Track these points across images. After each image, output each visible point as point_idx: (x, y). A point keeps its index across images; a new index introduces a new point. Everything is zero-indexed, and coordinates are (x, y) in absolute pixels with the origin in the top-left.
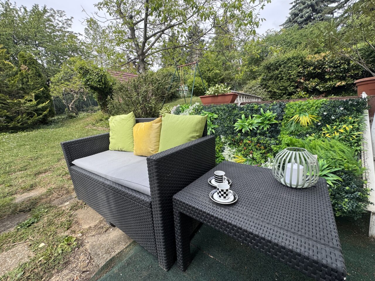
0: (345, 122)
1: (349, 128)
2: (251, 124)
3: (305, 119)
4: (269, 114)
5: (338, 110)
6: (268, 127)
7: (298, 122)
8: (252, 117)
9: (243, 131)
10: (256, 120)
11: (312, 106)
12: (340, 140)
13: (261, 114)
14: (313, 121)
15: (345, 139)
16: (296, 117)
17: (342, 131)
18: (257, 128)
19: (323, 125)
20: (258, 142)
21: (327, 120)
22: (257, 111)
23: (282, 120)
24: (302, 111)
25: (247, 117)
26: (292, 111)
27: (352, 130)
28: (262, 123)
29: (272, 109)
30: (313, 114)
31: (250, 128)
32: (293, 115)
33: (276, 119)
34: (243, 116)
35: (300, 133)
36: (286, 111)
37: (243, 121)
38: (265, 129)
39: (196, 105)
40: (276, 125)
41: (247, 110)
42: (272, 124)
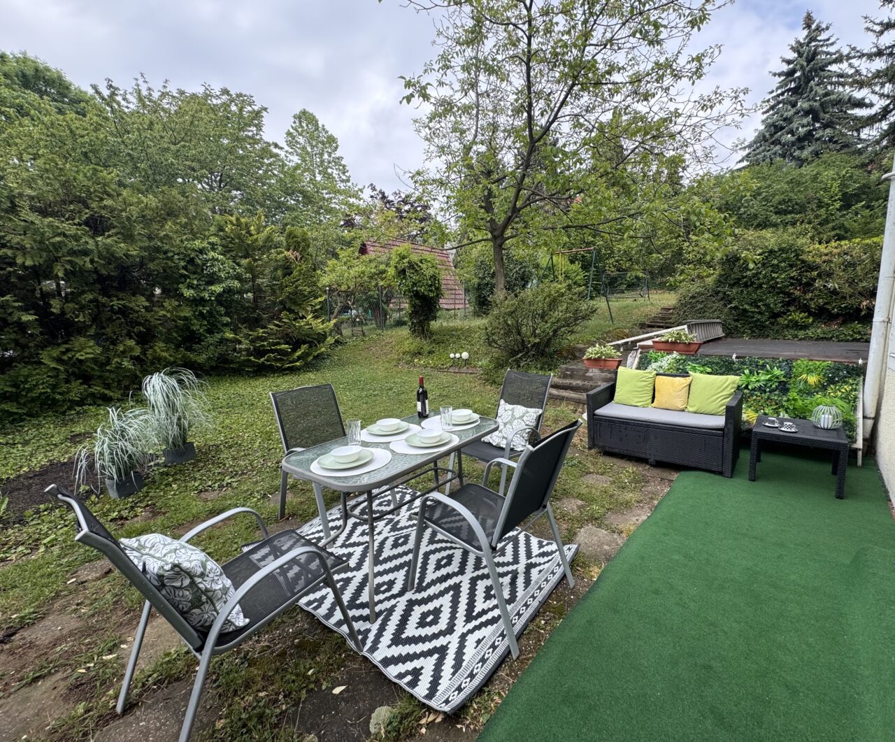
0: (846, 383)
1: (848, 388)
2: (758, 381)
3: (812, 379)
4: (777, 372)
5: (841, 373)
6: (777, 384)
7: (806, 382)
8: (758, 374)
9: (750, 387)
10: (764, 377)
11: (819, 367)
12: (841, 398)
13: (767, 371)
14: (819, 381)
15: (845, 398)
16: (804, 376)
17: (843, 390)
18: (765, 385)
19: (828, 385)
20: (768, 398)
21: (831, 381)
22: (763, 367)
23: (790, 378)
24: (809, 371)
25: (751, 372)
26: (800, 370)
27: (851, 390)
28: (769, 380)
29: (780, 367)
30: (819, 375)
31: (757, 385)
32: (801, 374)
33: (784, 377)
34: (747, 372)
35: (808, 391)
36: (794, 370)
37: (748, 377)
38: (774, 386)
39: (675, 355)
40: (785, 383)
41: (751, 365)
42: (780, 382)
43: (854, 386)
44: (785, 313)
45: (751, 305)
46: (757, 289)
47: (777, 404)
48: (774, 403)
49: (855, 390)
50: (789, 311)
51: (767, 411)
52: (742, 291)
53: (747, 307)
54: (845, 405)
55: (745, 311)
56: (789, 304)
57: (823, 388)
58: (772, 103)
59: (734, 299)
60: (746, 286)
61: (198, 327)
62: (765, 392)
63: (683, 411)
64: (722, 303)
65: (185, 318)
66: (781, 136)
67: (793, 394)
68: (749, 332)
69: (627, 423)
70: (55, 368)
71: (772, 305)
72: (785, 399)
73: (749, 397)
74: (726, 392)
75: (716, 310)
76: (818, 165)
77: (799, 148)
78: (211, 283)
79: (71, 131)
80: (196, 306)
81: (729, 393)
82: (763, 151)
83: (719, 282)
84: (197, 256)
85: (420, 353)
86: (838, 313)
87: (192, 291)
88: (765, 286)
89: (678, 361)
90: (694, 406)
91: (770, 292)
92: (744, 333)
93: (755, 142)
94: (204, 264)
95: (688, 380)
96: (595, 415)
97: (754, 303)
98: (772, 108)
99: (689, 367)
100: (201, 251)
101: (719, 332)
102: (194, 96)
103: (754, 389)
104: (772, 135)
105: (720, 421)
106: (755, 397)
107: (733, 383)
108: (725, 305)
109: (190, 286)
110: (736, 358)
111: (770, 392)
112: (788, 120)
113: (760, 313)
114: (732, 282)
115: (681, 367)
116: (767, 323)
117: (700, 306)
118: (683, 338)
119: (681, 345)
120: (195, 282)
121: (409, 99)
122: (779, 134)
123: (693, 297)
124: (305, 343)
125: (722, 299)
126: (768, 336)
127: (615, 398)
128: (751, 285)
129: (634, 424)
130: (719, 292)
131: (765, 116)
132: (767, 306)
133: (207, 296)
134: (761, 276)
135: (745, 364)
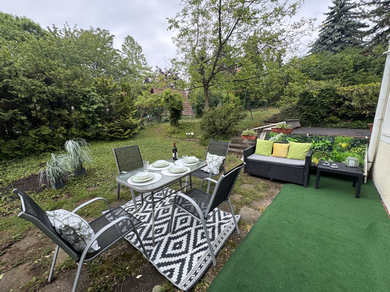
0: (360, 147)
1: (361, 149)
2: (319, 145)
3: (344, 145)
4: (327, 142)
5: (357, 142)
6: (327, 147)
7: (341, 146)
8: (319, 142)
9: (315, 148)
10: (321, 144)
11: (347, 140)
12: (357, 153)
13: (323, 141)
14: (347, 146)
15: (359, 153)
16: (340, 144)
17: (358, 150)
18: (322, 147)
19: (351, 147)
20: (323, 153)
21: (353, 146)
22: (321, 139)
23: (334, 144)
24: (342, 141)
25: (316, 142)
26: (338, 141)
27: (362, 150)
28: (324, 145)
29: (329, 139)
30: (347, 143)
31: (318, 147)
32: (339, 143)
33: (331, 144)
34: (314, 141)
35: (342, 150)
36: (336, 141)
37: (314, 144)
38: (326, 148)
39: (281, 134)
40: (331, 146)
41: (315, 138)
42: (329, 146)
43: (363, 148)
44: (327, 117)
45: (313, 113)
46: (315, 106)
47: (327, 155)
48: (326, 155)
49: (364, 150)
50: (329, 116)
51: (323, 159)
52: (309, 107)
53: (311, 114)
54: (359, 156)
55: (310, 116)
56: (329, 113)
57: (349, 149)
58: (323, 27)
59: (305, 111)
60: (311, 105)
61: (88, 122)
62: (322, 150)
63: (285, 158)
64: (300, 112)
65: (83, 119)
66: (327, 41)
67: (335, 151)
68: (311, 124)
69: (261, 163)
70: (34, 138)
71: (322, 113)
72: (331, 153)
73: (314, 152)
74: (305, 150)
75: (297, 116)
76: (343, 53)
77: (334, 46)
78: (92, 104)
79: (40, 46)
80: (87, 114)
81: (306, 150)
82: (319, 48)
83: (299, 103)
84: (87, 94)
85: (174, 133)
86: (351, 117)
87: (85, 108)
88: (319, 105)
89: (282, 137)
90: (290, 156)
91: (321, 108)
92: (309, 125)
93: (315, 44)
94: (90, 97)
95: (288, 145)
96: (247, 159)
97: (314, 112)
98: (323, 29)
99: (287, 139)
100: (88, 92)
101: (298, 124)
102: (87, 31)
103: (317, 149)
104: (323, 41)
105: (303, 163)
106: (317, 152)
107: (309, 146)
108: (301, 113)
109: (84, 106)
110: (309, 135)
111: (324, 150)
112: (331, 34)
113: (316, 117)
114: (304, 103)
115: (284, 139)
116: (319, 121)
117: (290, 114)
118: (285, 127)
119: (284, 130)
120: (86, 104)
121: (170, 28)
122: (326, 40)
123: (287, 110)
124: (129, 128)
125: (300, 111)
126: (319, 126)
127: (256, 152)
128: (313, 105)
129: (264, 163)
130: (299, 108)
131: (320, 32)
132: (320, 113)
133: (91, 109)
134: (317, 101)
135: (313, 138)
